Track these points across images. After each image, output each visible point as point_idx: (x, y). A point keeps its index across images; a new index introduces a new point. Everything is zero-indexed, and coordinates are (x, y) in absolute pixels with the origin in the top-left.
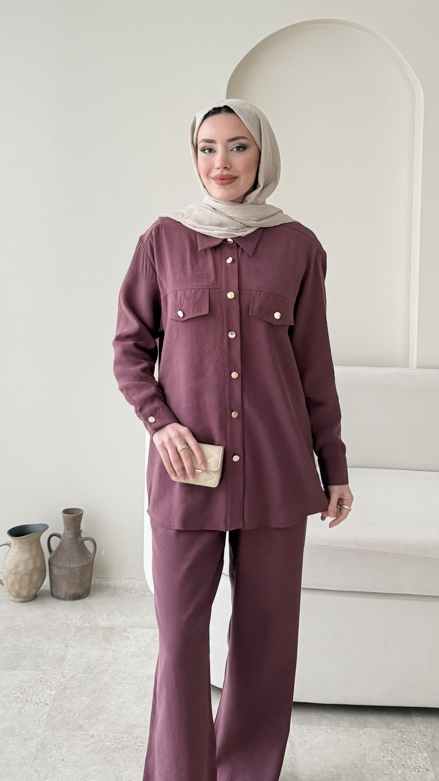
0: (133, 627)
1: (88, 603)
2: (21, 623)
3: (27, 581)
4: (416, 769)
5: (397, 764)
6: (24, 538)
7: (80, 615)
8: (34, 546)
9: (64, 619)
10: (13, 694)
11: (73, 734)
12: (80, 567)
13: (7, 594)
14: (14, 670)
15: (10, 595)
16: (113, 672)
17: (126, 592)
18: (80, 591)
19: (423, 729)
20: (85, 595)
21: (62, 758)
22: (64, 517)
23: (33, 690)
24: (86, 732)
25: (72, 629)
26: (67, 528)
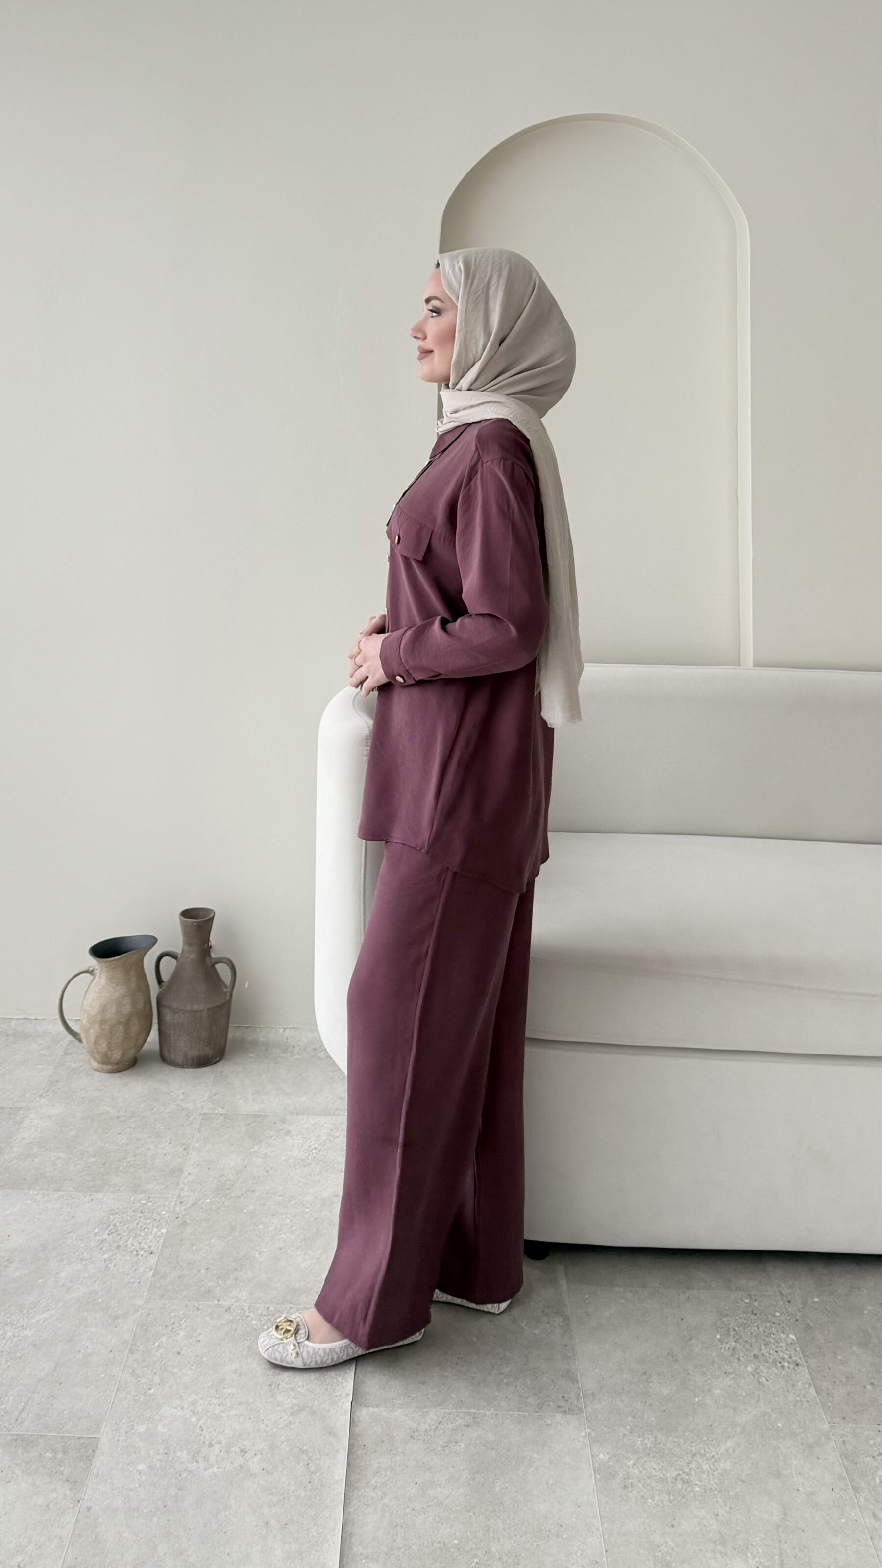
0: (297, 1114)
1: (222, 1072)
2: (109, 1109)
3: (121, 1035)
4: (778, 1363)
5: (746, 1355)
6: (117, 960)
7: (208, 1092)
8: (133, 973)
9: (182, 1100)
10: (95, 1234)
11: (196, 1305)
12: (208, 1009)
13: (88, 1057)
14: (97, 1191)
15: (92, 1060)
16: (263, 1193)
17: (286, 1053)
18: (208, 1051)
19: (786, 1291)
20: (218, 1059)
21: (177, 1349)
22: (182, 923)
23: (128, 1228)
24: (218, 1301)
25: (195, 1118)
26: (188, 942)
